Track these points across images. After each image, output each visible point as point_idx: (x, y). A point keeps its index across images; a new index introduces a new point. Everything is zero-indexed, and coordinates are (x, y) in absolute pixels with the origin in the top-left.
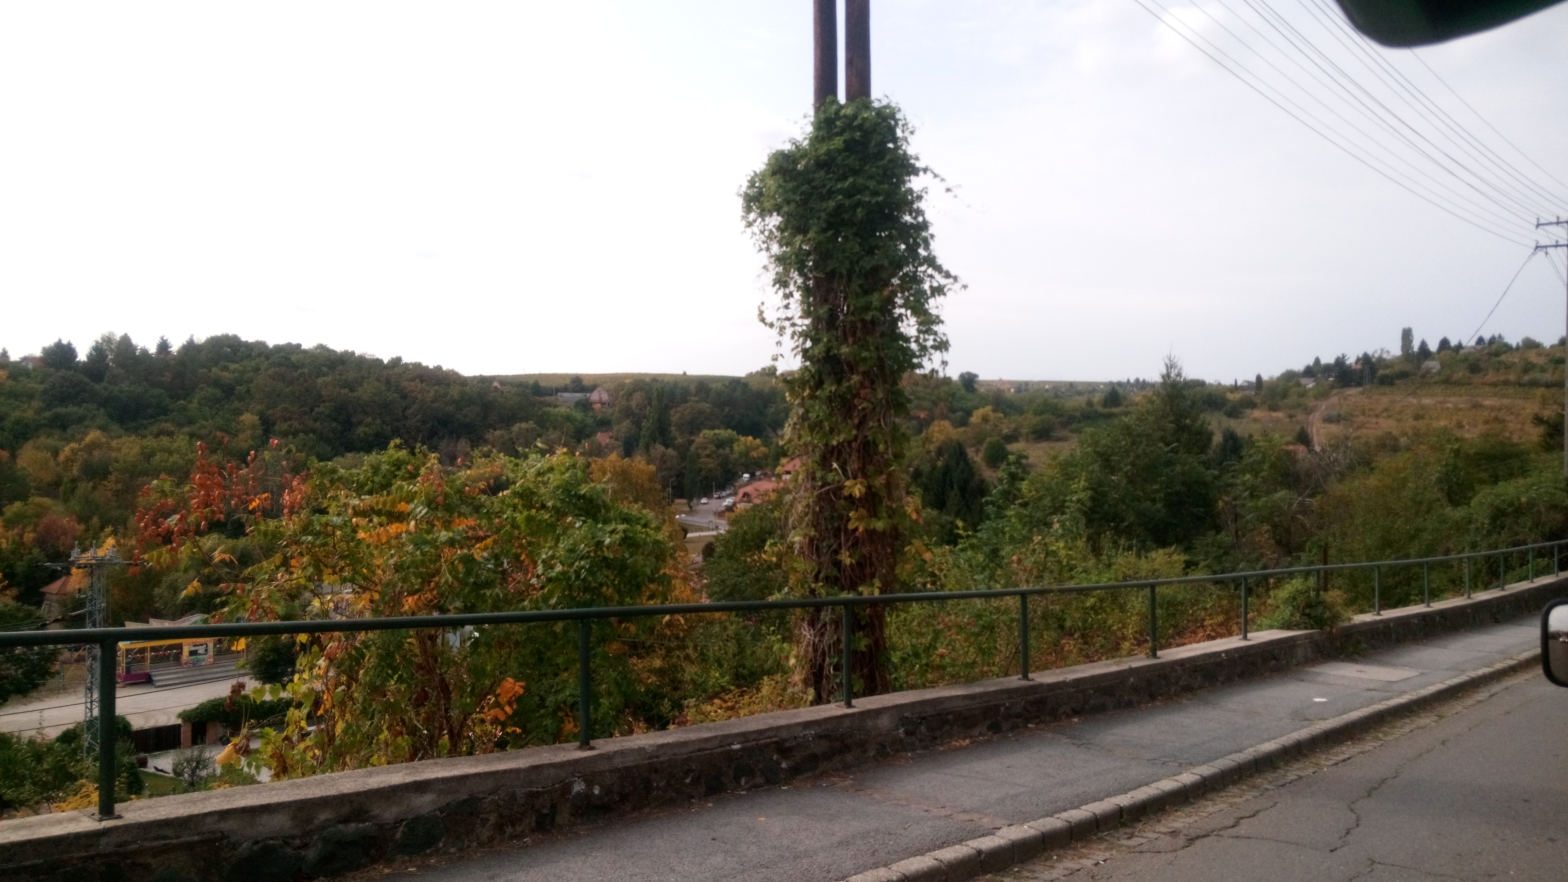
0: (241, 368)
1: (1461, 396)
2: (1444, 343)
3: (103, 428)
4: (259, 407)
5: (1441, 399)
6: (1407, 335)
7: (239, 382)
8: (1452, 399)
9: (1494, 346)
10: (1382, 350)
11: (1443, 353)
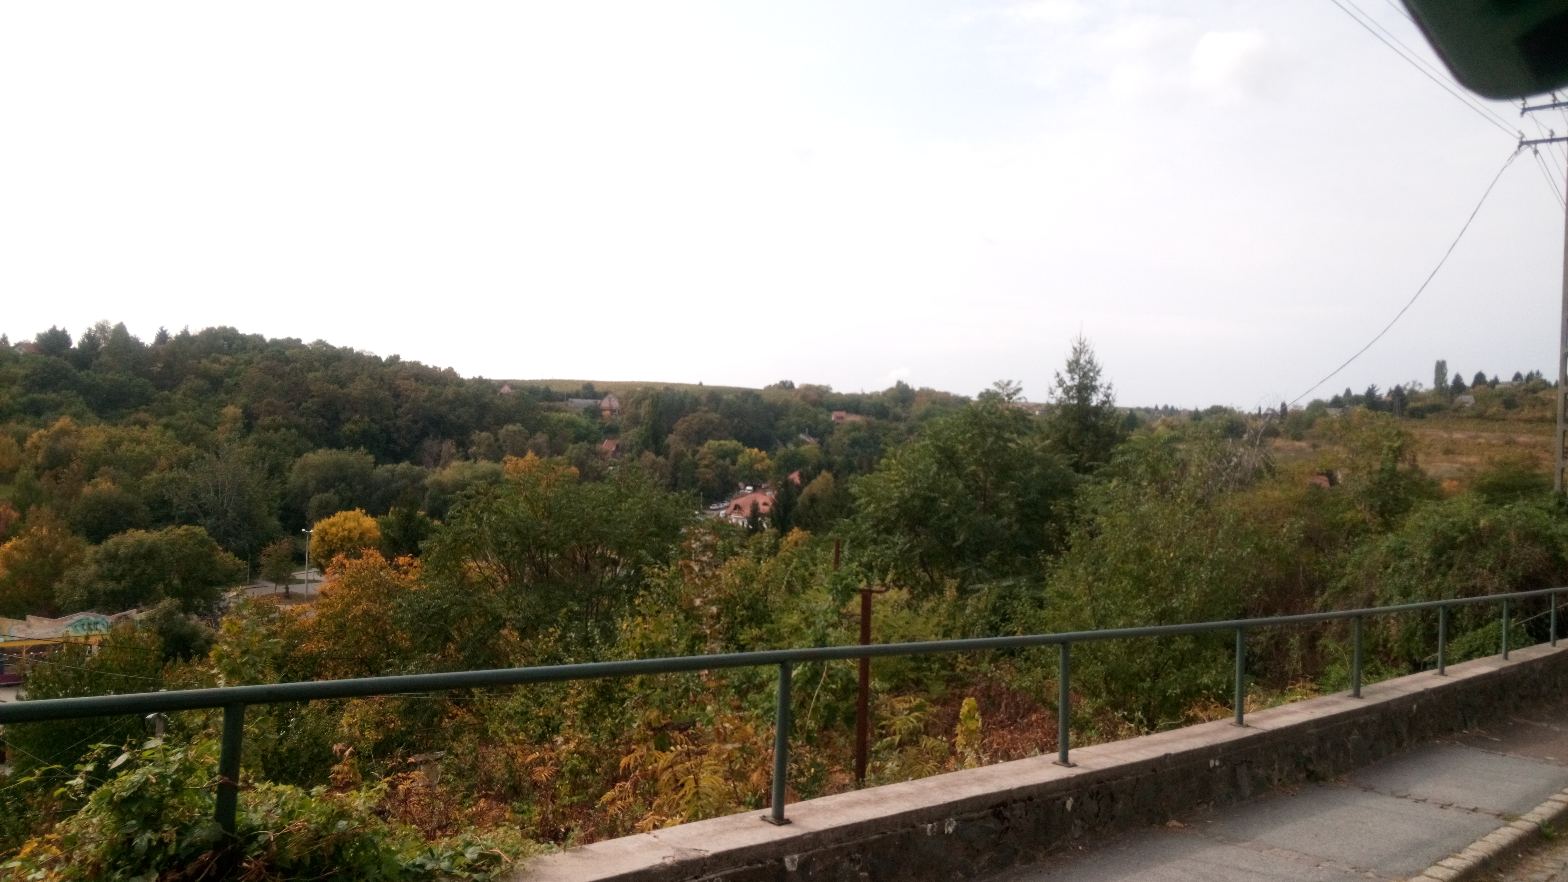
0: (233, 361)
1: (1494, 431)
2: (1480, 378)
3: (77, 416)
4: (245, 400)
5: (1473, 434)
6: (1441, 368)
7: (229, 374)
8: (1484, 434)
9: (1531, 383)
10: (1414, 382)
11: (1478, 388)
